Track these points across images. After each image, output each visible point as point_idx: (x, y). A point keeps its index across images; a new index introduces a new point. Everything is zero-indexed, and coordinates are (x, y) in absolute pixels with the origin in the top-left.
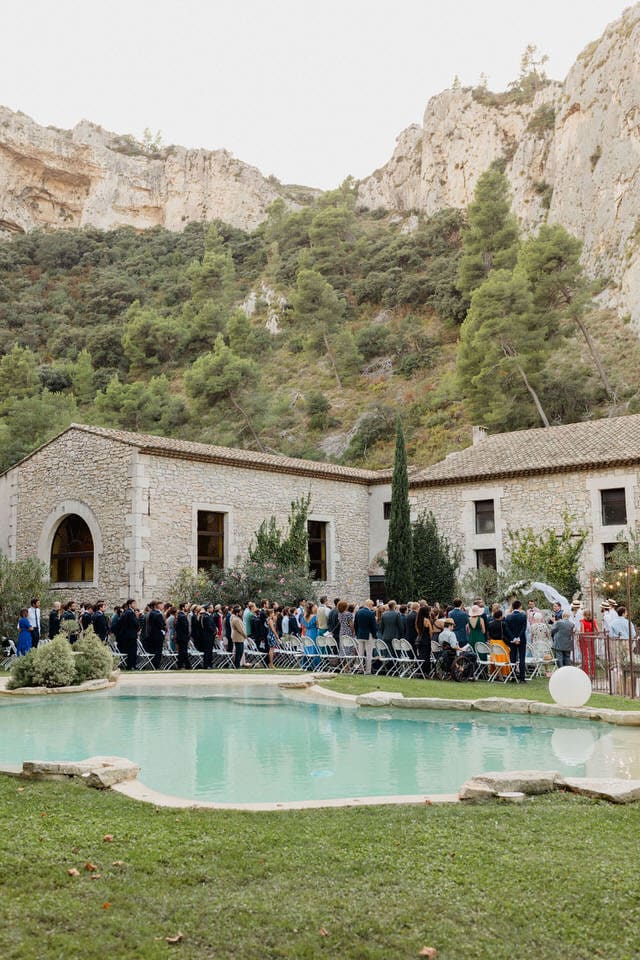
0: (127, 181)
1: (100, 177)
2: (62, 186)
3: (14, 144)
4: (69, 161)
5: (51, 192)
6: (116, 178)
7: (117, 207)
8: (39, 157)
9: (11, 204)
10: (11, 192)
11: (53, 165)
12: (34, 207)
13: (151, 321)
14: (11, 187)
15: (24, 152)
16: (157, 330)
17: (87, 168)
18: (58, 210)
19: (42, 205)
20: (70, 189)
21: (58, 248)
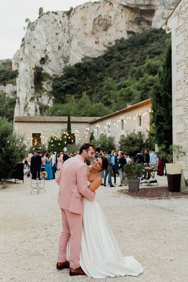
0: (167, 8)
1: (158, 9)
2: (147, 15)
3: (130, 5)
4: (147, 6)
5: (144, 17)
6: (163, 7)
7: (163, 18)
8: (138, 7)
9: (131, 25)
10: (131, 21)
11: (143, 8)
12: (139, 24)
13: (151, 63)
14: (131, 19)
15: (133, 6)
16: (152, 65)
17: (153, 7)
18: (147, 23)
19: (141, 23)
20: (150, 15)
21: (140, 39)
